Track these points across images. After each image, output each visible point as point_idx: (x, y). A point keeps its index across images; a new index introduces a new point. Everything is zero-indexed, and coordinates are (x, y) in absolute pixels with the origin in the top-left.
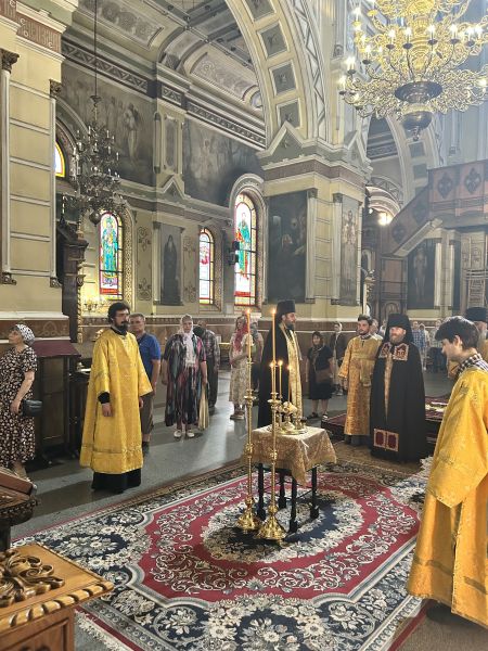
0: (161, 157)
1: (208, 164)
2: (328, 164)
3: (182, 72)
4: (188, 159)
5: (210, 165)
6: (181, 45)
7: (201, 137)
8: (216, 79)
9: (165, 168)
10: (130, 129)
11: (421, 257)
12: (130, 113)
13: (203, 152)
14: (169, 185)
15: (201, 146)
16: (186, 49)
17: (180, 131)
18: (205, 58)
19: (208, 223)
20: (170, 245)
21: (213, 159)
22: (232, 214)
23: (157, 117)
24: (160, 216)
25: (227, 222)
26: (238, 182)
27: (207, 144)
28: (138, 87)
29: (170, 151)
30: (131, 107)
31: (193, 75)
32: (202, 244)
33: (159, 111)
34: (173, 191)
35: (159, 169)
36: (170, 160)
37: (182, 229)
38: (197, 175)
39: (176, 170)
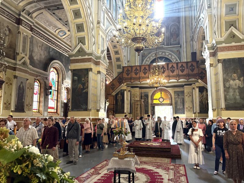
0: (20, 49)
1: (39, 55)
2: (96, 60)
3: (31, 17)
4: (31, 51)
5: (41, 55)
6: (32, 7)
7: (38, 43)
8: (45, 23)
9: (21, 53)
10: (6, 36)
11: (120, 95)
12: (7, 29)
13: (38, 50)
14: (23, 61)
15: (37, 47)
16: (34, 9)
17: (29, 40)
18: (41, 14)
19: (39, 78)
20: (21, 86)
21: (42, 53)
22: (49, 75)
23: (19, 33)
24: (17, 73)
25: (46, 78)
26: (52, 63)
27: (40, 46)
28: (11, 20)
29: (24, 47)
30: (8, 27)
31: (35, 19)
32: (35, 86)
33: (20, 30)
34: (24, 63)
35: (19, 53)
36: (24, 51)
37: (27, 79)
38: (35, 58)
39: (26, 55)
